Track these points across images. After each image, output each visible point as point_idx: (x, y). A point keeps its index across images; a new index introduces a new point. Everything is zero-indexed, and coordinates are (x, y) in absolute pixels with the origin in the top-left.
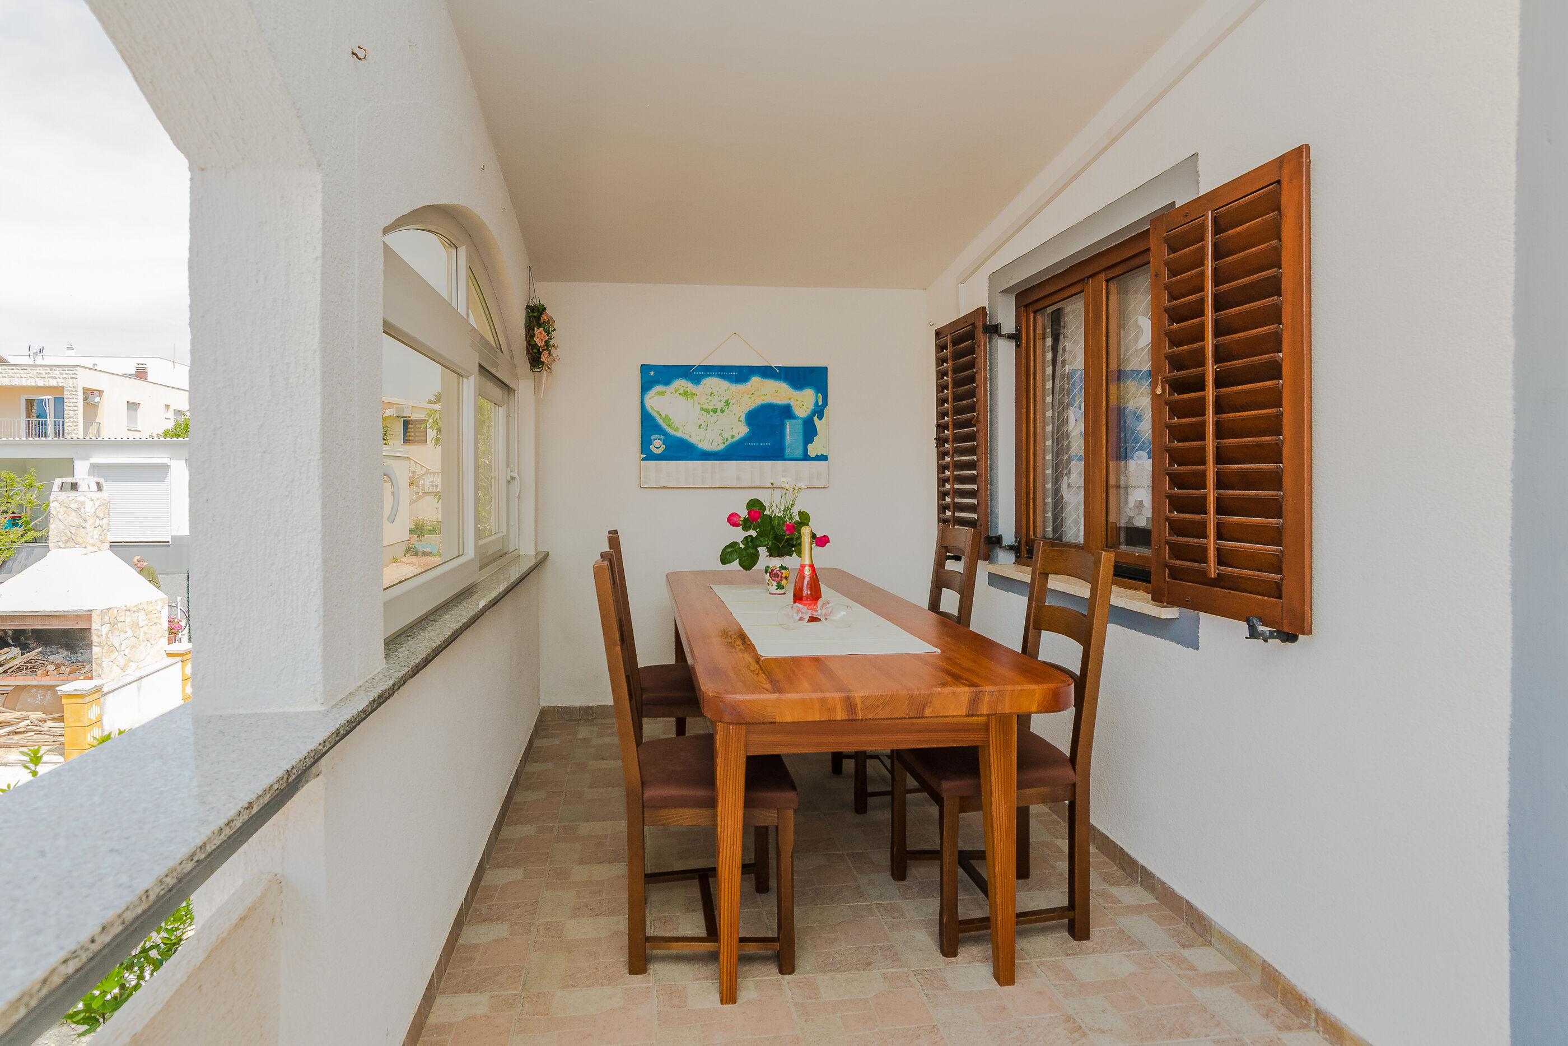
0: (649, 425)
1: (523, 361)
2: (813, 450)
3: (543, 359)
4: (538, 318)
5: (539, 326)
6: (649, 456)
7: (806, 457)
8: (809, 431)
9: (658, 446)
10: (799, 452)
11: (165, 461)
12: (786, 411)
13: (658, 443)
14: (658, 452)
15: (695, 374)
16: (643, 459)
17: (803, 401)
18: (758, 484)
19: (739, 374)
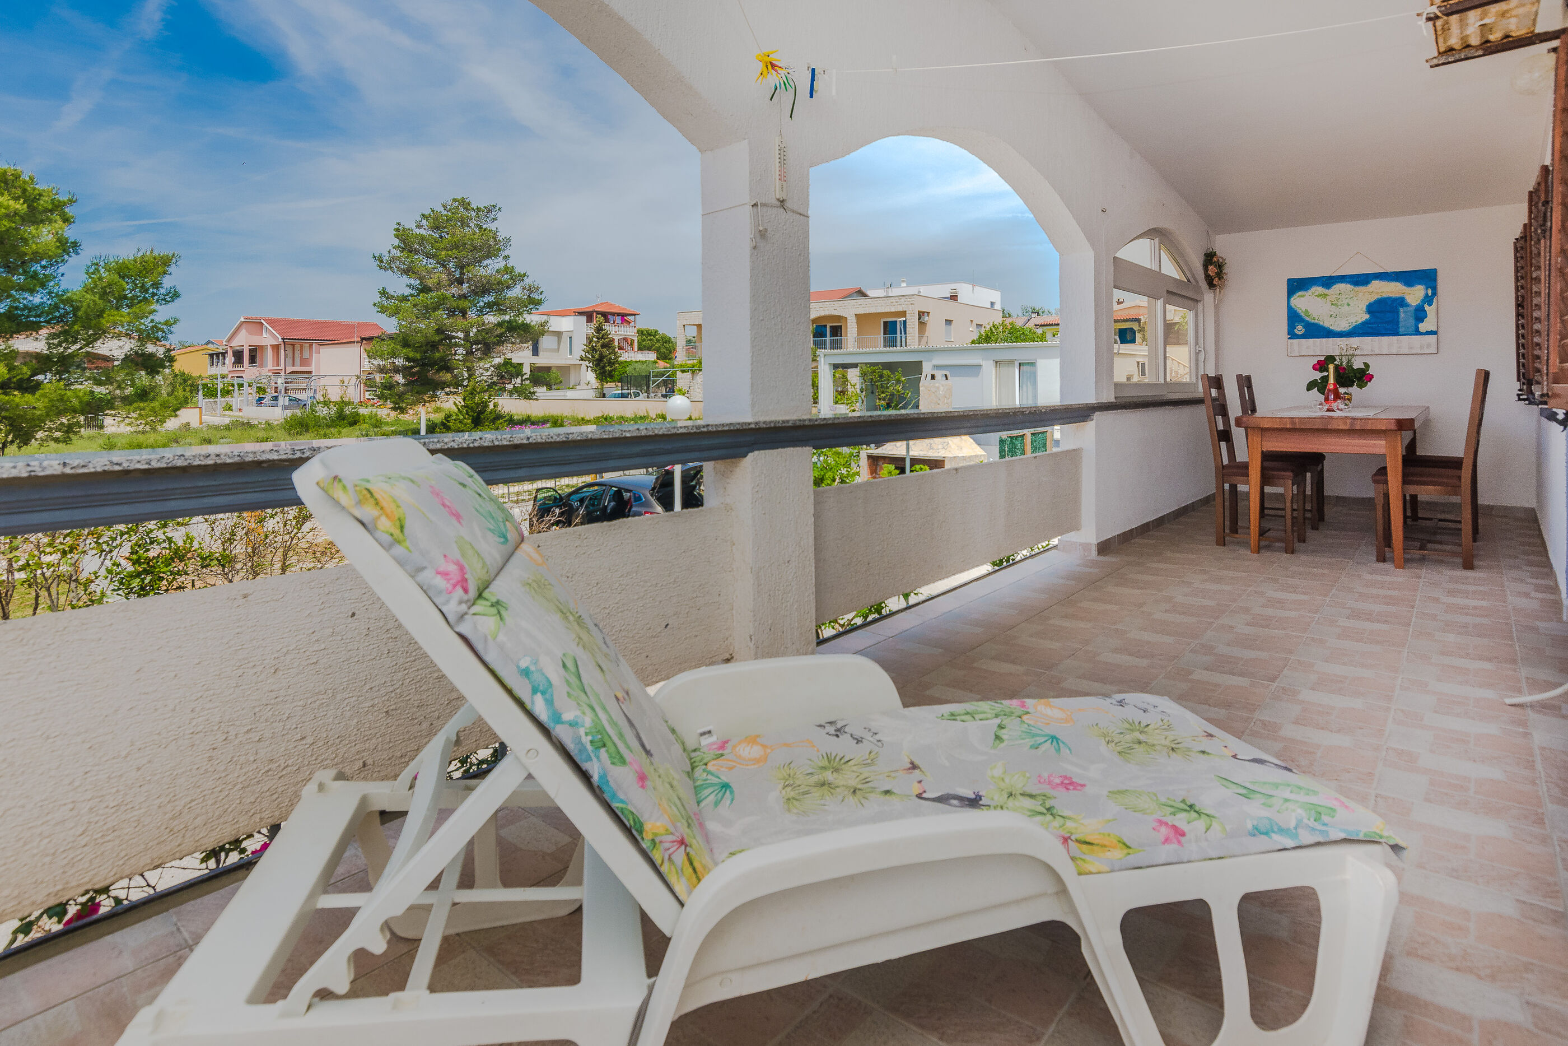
0: (1294, 317)
1: (1203, 284)
2: (1423, 327)
3: (1215, 282)
4: (1211, 260)
5: (1211, 265)
6: (1292, 335)
7: (1417, 332)
8: (1420, 315)
9: (1300, 329)
10: (1412, 329)
11: (981, 362)
12: (1401, 302)
13: (1300, 327)
14: (1300, 333)
15: (1328, 282)
16: (1289, 338)
17: (1415, 295)
18: (1376, 352)
19: (1360, 280)
